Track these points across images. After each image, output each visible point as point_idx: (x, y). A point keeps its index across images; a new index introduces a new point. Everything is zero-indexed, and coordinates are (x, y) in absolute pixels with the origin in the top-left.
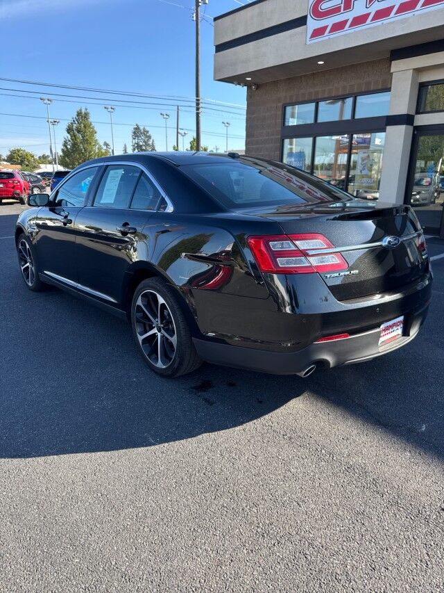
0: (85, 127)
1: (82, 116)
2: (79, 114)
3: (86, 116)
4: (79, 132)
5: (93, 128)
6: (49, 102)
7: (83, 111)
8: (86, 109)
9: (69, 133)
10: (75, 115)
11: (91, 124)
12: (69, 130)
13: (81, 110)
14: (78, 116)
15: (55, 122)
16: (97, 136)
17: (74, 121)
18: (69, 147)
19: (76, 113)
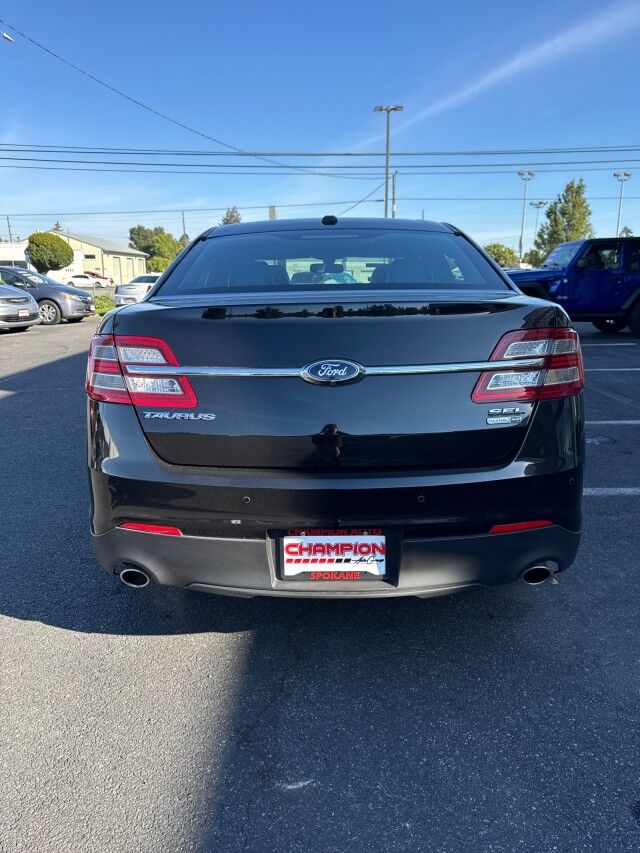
0: (574, 206)
1: (574, 192)
2: (569, 189)
3: (579, 190)
4: (564, 213)
5: (586, 207)
6: (530, 177)
7: (576, 185)
8: (581, 180)
9: (548, 216)
10: (562, 191)
11: (584, 202)
12: (550, 213)
13: (572, 183)
14: (566, 191)
15: (541, 203)
16: (591, 219)
17: (560, 200)
18: (546, 237)
19: (565, 188)
